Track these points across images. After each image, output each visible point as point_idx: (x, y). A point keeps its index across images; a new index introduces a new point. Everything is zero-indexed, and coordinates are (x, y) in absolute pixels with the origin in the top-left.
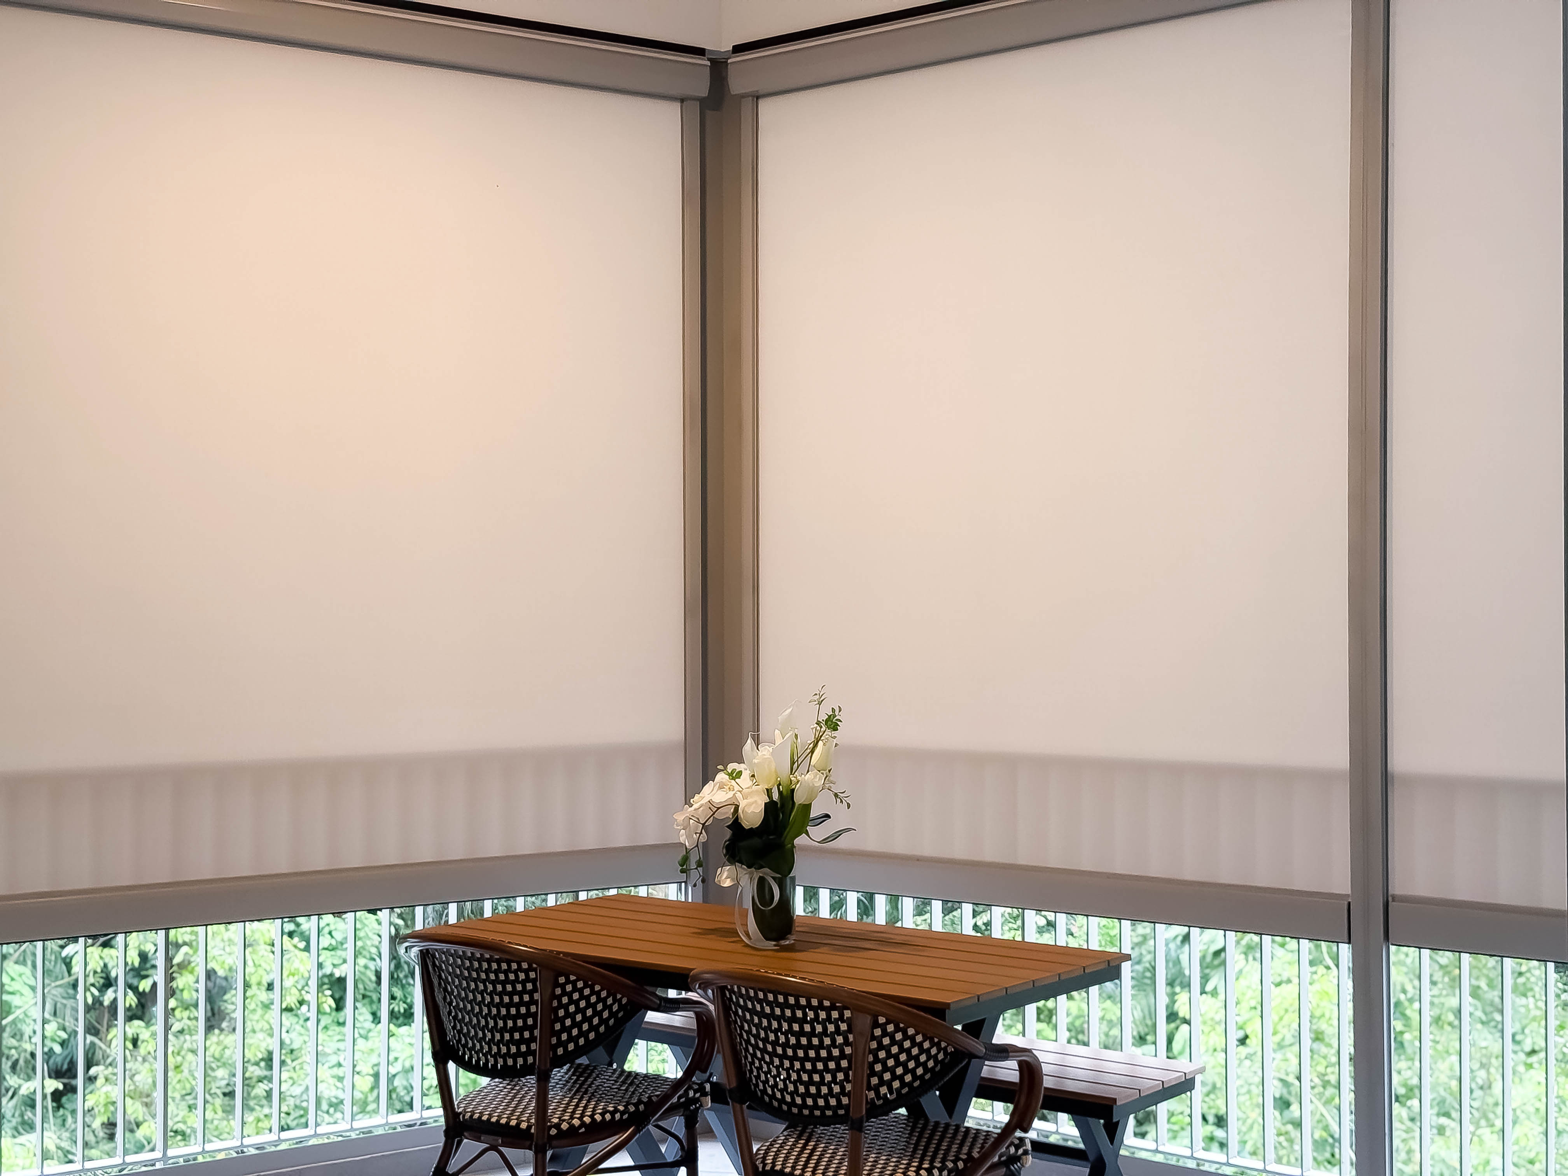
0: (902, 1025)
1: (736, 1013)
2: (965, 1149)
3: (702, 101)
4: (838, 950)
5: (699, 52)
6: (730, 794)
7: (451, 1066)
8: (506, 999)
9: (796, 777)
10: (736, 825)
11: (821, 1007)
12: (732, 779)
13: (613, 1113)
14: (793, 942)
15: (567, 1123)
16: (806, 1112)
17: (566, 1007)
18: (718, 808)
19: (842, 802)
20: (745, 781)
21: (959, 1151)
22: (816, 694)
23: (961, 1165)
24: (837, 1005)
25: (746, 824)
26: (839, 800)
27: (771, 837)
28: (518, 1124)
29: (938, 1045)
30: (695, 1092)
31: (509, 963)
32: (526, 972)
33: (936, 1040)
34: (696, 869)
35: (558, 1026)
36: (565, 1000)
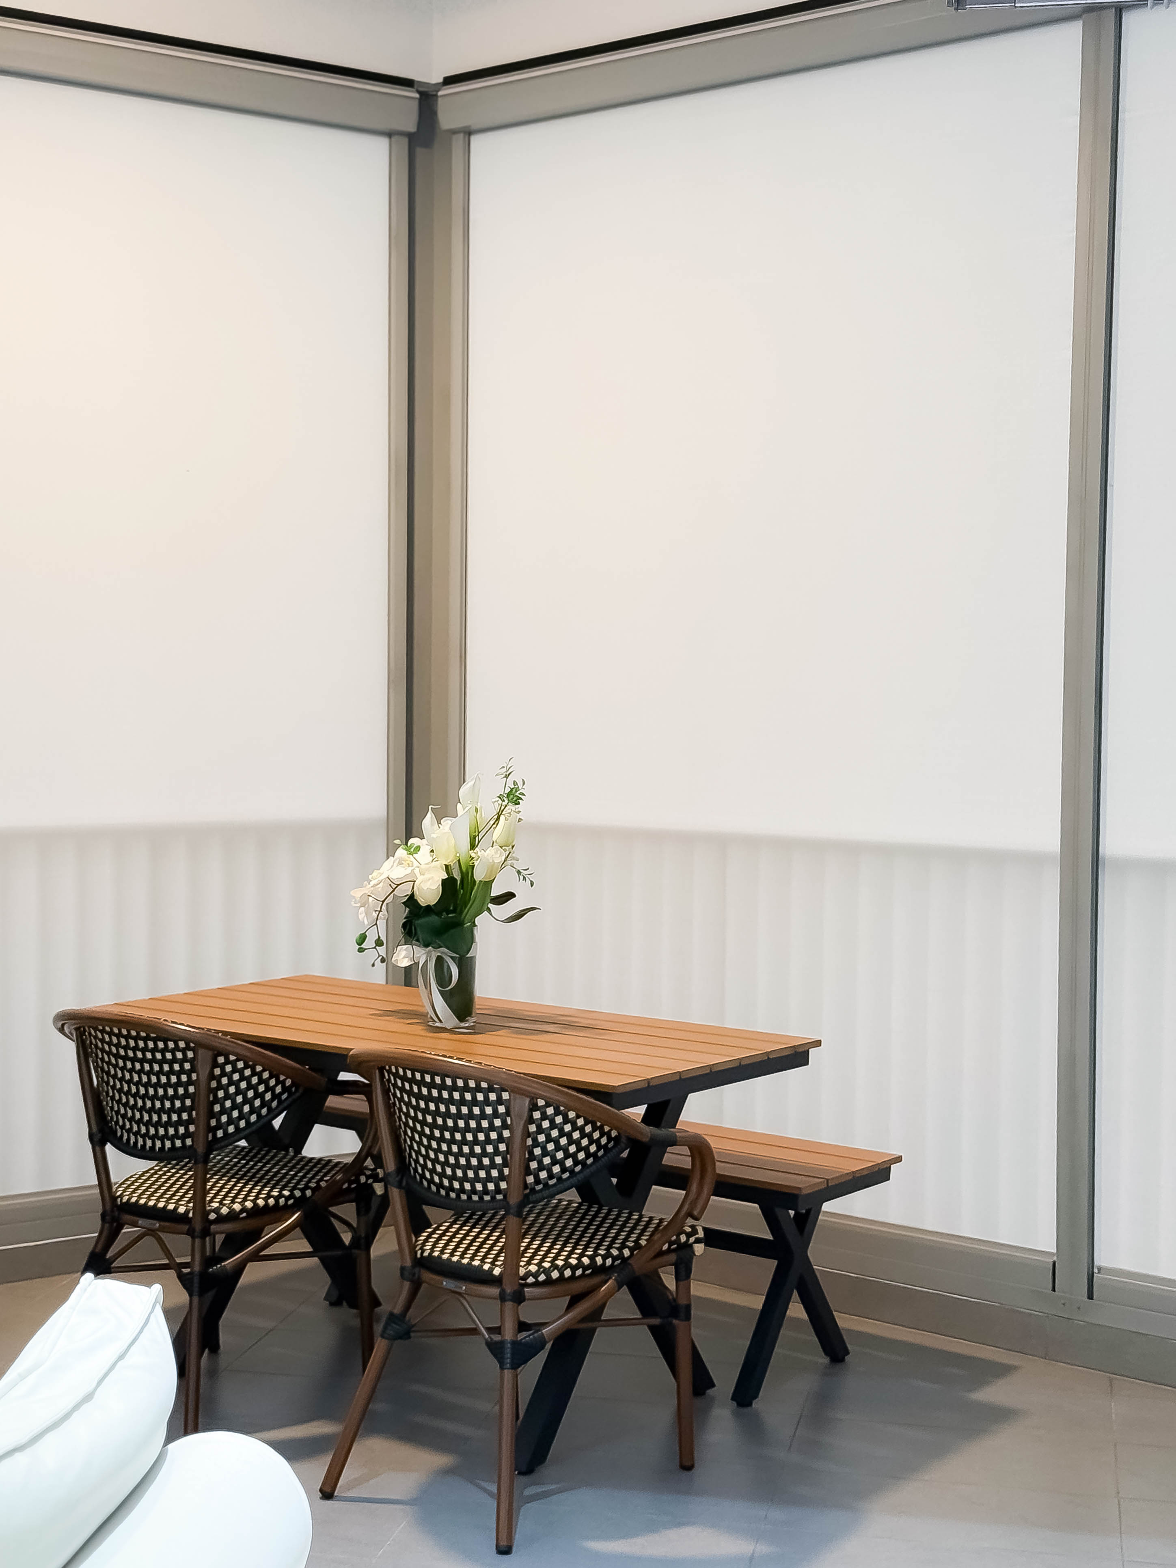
0: (562, 1108)
1: (395, 1095)
2: (634, 1237)
3: (411, 136)
4: (517, 1033)
5: (407, 83)
6: (409, 870)
7: (109, 1148)
8: (164, 1079)
9: (476, 853)
10: (411, 901)
11: (478, 1089)
12: (410, 854)
13: (277, 1199)
14: (472, 1024)
15: (227, 1207)
16: (464, 1197)
17: (225, 1088)
18: (398, 885)
19: (524, 878)
20: (424, 855)
21: (626, 1239)
22: (503, 767)
23: (626, 1253)
24: (495, 1086)
25: (423, 901)
26: (522, 878)
27: (450, 915)
28: (176, 1209)
29: (601, 1128)
30: (368, 1177)
31: (165, 1042)
32: (184, 1051)
33: (599, 1124)
34: (375, 948)
35: (217, 1108)
36: (225, 1081)
